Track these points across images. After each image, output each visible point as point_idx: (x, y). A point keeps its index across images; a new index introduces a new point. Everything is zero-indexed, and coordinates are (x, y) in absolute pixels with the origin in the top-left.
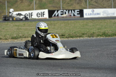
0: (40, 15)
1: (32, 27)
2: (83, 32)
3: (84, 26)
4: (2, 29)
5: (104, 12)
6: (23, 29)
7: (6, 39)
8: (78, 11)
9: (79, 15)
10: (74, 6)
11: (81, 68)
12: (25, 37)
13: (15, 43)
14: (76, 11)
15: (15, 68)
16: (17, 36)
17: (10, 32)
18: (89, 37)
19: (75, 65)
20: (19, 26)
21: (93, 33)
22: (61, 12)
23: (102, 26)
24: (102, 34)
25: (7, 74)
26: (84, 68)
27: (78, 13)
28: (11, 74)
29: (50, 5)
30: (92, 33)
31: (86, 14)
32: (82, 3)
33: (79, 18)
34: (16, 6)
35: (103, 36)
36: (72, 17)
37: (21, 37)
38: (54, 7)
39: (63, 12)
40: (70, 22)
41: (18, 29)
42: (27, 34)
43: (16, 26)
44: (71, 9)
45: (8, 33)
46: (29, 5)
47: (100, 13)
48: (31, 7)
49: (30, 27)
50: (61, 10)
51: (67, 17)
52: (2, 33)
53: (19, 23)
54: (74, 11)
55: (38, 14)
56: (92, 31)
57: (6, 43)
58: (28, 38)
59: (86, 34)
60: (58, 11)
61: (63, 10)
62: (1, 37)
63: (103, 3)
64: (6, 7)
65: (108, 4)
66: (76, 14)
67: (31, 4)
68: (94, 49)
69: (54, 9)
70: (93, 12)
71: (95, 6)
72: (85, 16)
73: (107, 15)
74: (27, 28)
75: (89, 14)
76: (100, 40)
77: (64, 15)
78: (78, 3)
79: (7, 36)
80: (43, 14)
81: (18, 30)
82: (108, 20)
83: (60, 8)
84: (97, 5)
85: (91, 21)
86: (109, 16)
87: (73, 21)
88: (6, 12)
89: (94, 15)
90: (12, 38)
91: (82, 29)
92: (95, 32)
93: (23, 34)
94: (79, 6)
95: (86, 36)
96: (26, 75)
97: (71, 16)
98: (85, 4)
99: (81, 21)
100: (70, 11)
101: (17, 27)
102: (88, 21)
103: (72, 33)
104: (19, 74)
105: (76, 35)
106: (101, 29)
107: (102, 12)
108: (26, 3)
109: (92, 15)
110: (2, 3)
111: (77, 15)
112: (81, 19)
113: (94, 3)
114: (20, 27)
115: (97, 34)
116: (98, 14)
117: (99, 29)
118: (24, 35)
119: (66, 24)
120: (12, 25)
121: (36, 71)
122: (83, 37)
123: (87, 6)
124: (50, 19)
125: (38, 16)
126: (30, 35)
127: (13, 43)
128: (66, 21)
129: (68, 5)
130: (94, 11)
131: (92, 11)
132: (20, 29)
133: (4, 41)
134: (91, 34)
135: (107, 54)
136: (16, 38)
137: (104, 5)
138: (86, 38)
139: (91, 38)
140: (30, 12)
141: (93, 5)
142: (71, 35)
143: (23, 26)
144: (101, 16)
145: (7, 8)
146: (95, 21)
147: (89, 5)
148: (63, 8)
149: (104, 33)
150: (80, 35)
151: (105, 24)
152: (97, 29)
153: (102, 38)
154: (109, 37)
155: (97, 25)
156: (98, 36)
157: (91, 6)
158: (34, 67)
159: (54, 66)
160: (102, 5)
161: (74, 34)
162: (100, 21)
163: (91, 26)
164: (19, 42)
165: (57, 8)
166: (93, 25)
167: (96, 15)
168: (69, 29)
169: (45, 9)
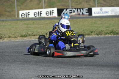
0: (50, 14)
1: (41, 26)
2: (92, 30)
3: (92, 24)
4: (12, 27)
5: (112, 11)
6: (32, 27)
7: (16, 37)
8: (86, 10)
9: (88, 14)
10: (82, 5)
11: (90, 66)
12: (34, 35)
13: (24, 41)
14: (85, 9)
15: (24, 66)
16: (26, 34)
17: (20, 30)
18: (97, 35)
19: (83, 62)
20: (28, 24)
21: (102, 31)
22: (70, 10)
23: (110, 25)
24: (110, 32)
25: (16, 72)
26: (92, 66)
27: (87, 11)
28: (19, 71)
29: (59, 4)
30: (100, 30)
31: (94, 12)
32: (91, 2)
33: (88, 16)
34: (26, 4)
35: (111, 34)
36: (81, 16)
37: (30, 35)
38: (63, 6)
39: (72, 10)
40: (78, 20)
41: (27, 27)
42: (36, 32)
43: (25, 24)
44: (80, 7)
45: (18, 31)
46: (39, 4)
47: (108, 12)
48: (40, 5)
49: (39, 26)
50: (70, 8)
51: (76, 15)
52: (12, 31)
53: (29, 21)
54: (83, 9)
55: (47, 13)
56: (100, 29)
57: (15, 41)
58: (37, 36)
59: (94, 32)
60: (66, 9)
61: (72, 9)
62: (11, 35)
63: (111, 2)
64: (15, 6)
65: (116, 2)
66: (84, 13)
67: (40, 2)
68: (102, 47)
69: (63, 8)
70: (101, 11)
71: (103, 4)
72: (93, 15)
73: (116, 13)
74: (37, 26)
75: (98, 13)
76: (108, 38)
77: (73, 14)
78: (87, 2)
79: (17, 34)
80: (52, 13)
81: (27, 29)
82: (116, 18)
83: (69, 7)
84: (105, 3)
85: (99, 19)
86: (117, 14)
87: (81, 20)
88: (15, 11)
89: (102, 13)
90: (22, 36)
91: (90, 27)
92: (103, 30)
93: (32, 32)
94: (88, 4)
95: (94, 34)
96: (34, 72)
97: (79, 14)
98: (93, 2)
99: (89, 19)
100: (79, 10)
101: (27, 26)
102: (96, 19)
103: (81, 31)
104: (27, 72)
105: (85, 33)
106: (109, 27)
107: (111, 11)
108: (35, 2)
109: (101, 13)
110: (12, 1)
111: (86, 14)
112: (89, 18)
113: (103, 2)
114: (29, 26)
115: (105, 32)
116: (106, 12)
117: (107, 27)
118: (33, 34)
119: (75, 22)
120: (21, 23)
121: (44, 68)
122: (91, 35)
123: (95, 4)
124: (59, 17)
125: (48, 14)
126: (39, 33)
127: (22, 41)
128: (75, 20)
129: (77, 3)
130: (102, 9)
131: (100, 9)
132: (30, 27)
133: (13, 39)
134: (100, 32)
135: (115, 52)
136: (25, 36)
137: (112, 3)
138: (94, 36)
139: (100, 36)
140: (39, 10)
141: (101, 3)
142: (80, 33)
143: (33, 24)
144: (110, 14)
145: (17, 7)
146: (104, 20)
147: (97, 3)
148: (71, 6)
149: (113, 31)
150: (89, 33)
151: (114, 22)
152: (106, 28)
153: (110, 35)
154: (117, 35)
155: (105, 23)
156: (106, 33)
157: (99, 4)
158: (43, 64)
159: (62, 63)
160: (111, 3)
161: (82, 32)
162: (109, 19)
163: (99, 25)
164: (28, 40)
165: (66, 6)
166: (102, 23)
167: (104, 13)
168: (78, 28)
169: (54, 7)
